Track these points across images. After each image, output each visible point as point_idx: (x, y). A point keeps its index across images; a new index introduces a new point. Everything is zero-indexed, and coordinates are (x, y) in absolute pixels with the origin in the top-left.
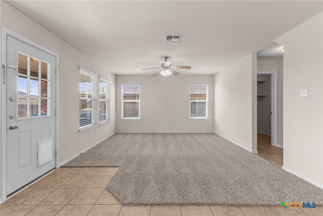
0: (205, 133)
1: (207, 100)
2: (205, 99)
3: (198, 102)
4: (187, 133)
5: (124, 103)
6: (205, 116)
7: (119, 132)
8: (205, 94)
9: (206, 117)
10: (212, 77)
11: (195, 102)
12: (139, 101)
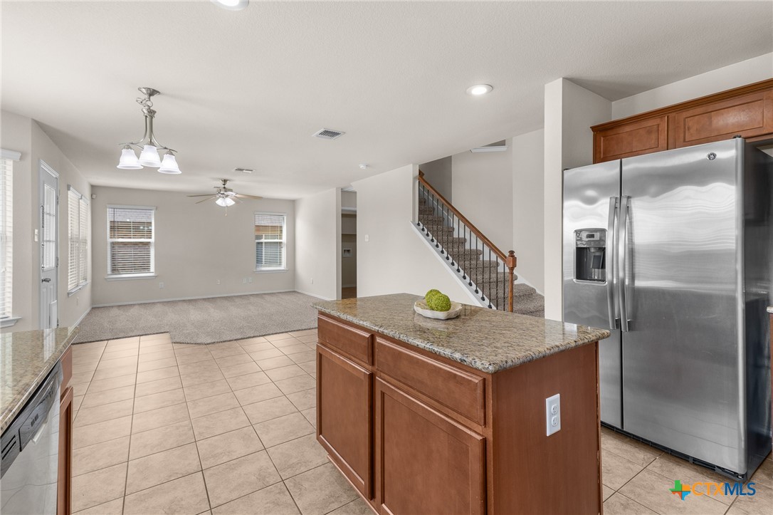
0: (280, 293)
1: (284, 240)
2: (281, 238)
3: (265, 243)
4: (251, 295)
5: (113, 243)
6: (280, 264)
7: (105, 305)
8: (281, 227)
9: (283, 267)
10: (293, 203)
11: (262, 243)
12: (152, 240)
